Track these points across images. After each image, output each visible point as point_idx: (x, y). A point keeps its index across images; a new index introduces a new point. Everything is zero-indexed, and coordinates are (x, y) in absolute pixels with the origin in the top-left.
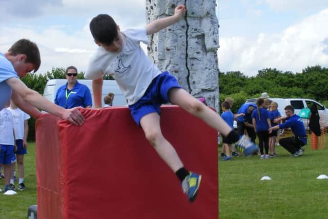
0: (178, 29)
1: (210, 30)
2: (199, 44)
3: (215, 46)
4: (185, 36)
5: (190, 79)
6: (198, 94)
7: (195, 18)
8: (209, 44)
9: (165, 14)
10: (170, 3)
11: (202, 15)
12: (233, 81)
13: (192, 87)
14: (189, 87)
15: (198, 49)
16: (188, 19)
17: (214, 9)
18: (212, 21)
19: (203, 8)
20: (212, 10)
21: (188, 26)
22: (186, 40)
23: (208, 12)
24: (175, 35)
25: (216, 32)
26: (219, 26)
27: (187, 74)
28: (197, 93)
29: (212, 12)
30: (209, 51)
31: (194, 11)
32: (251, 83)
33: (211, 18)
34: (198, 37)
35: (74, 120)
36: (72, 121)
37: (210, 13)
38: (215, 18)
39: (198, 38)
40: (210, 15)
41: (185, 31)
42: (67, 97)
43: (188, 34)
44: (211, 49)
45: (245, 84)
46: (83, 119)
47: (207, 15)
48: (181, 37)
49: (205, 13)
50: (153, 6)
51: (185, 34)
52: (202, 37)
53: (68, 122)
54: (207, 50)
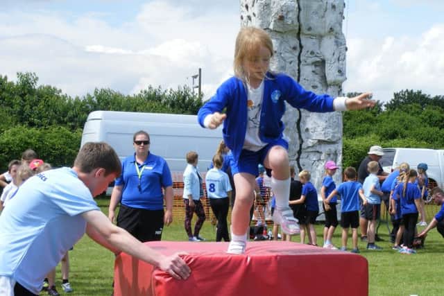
0: (286, 52)
1: (334, 54)
2: (317, 74)
3: (340, 78)
4: (297, 62)
5: (301, 124)
6: (313, 147)
7: (313, 36)
8: (331, 74)
9: (268, 29)
10: (277, 13)
11: (322, 32)
12: (359, 115)
13: (303, 136)
14: (300, 136)
15: (314, 80)
16: (302, 37)
17: (341, 25)
18: (336, 42)
19: (325, 22)
20: (338, 25)
21: (301, 47)
22: (297, 68)
23: (331, 29)
24: (282, 60)
25: (342, 57)
26: (346, 49)
27: (298, 117)
28: (311, 145)
29: (337, 29)
30: (330, 85)
31: (312, 26)
32: (386, 120)
33: (336, 37)
34: (315, 64)
35: (175, 272)
36: (173, 273)
37: (335, 29)
38: (342, 38)
39: (316, 66)
40: (334, 33)
41: (297, 54)
42: (140, 174)
43: (301, 59)
44: (334, 82)
45: (377, 120)
46: (187, 270)
47: (330, 32)
48: (291, 63)
49: (327, 30)
50: (252, 15)
51: (296, 58)
52: (322, 63)
53: (167, 275)
54: (328, 83)
